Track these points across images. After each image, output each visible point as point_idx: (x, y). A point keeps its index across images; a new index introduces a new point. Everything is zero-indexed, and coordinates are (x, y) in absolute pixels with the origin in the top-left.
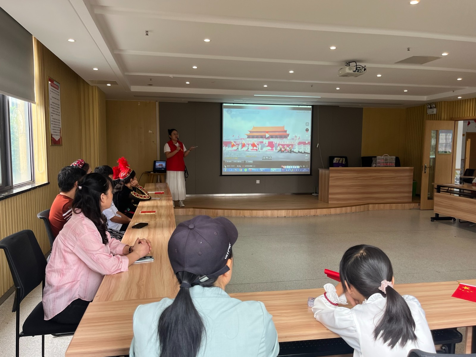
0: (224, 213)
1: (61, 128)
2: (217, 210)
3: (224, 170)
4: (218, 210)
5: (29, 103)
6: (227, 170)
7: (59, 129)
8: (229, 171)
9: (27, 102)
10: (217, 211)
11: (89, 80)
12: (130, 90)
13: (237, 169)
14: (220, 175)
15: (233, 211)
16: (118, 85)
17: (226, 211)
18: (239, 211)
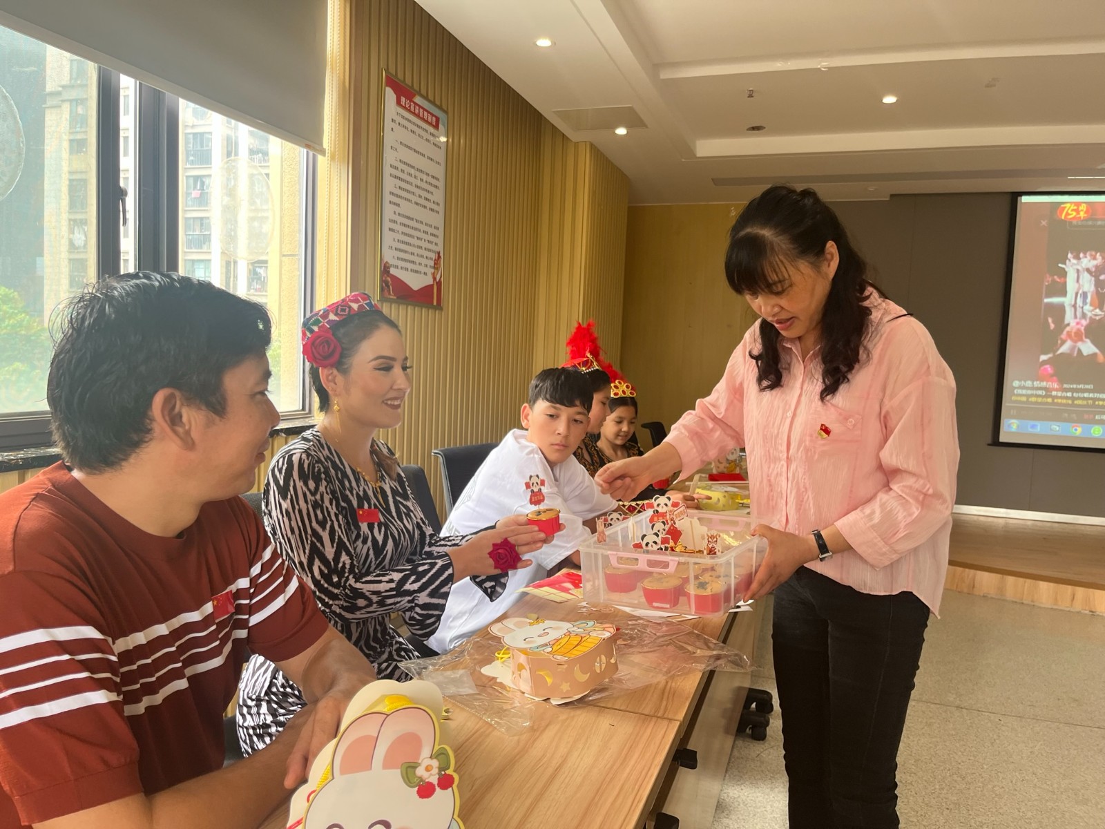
0: (1001, 589)
1: (439, 253)
2: (972, 572)
3: (1009, 426)
4: (979, 572)
5: (311, 153)
6: (1018, 427)
7: (434, 256)
8: (1030, 430)
9: (305, 150)
10: (971, 576)
11: (554, 112)
12: (692, 153)
13: (1058, 423)
14: (990, 442)
15: (1043, 585)
16: (646, 127)
17: (1011, 580)
18: (1070, 588)
